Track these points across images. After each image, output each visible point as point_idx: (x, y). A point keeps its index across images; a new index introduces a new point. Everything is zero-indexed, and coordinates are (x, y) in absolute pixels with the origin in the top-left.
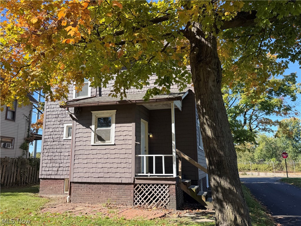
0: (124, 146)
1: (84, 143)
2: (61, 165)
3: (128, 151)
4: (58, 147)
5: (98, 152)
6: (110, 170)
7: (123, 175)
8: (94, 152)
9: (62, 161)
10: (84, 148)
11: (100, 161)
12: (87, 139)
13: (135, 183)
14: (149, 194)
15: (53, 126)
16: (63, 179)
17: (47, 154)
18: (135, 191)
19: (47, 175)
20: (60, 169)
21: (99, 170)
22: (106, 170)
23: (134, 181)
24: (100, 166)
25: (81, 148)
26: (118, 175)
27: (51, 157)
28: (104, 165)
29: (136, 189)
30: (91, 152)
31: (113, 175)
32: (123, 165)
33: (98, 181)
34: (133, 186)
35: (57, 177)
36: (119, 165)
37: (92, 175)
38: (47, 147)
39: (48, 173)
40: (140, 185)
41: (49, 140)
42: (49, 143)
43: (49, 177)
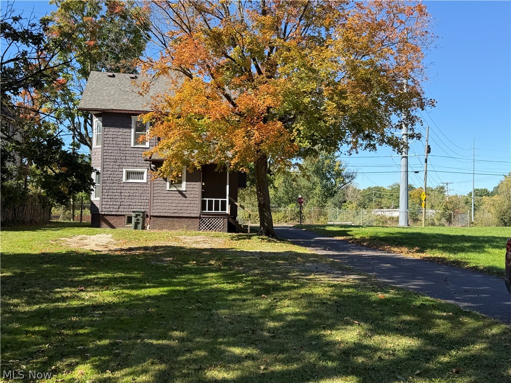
0: (192, 192)
1: (161, 188)
3: (195, 196)
4: (118, 188)
5: (173, 195)
6: (182, 208)
7: (192, 212)
8: (170, 195)
9: (123, 200)
10: (161, 192)
11: (174, 201)
12: (163, 185)
14: (210, 224)
16: (124, 215)
17: (107, 194)
19: (107, 211)
21: (173, 208)
22: (179, 208)
23: (200, 216)
24: (175, 205)
25: (159, 191)
26: (189, 212)
27: (111, 197)
28: (177, 205)
30: (167, 195)
31: (184, 211)
32: (192, 205)
33: (173, 215)
34: (199, 219)
35: (117, 213)
36: (189, 205)
38: (107, 188)
39: (109, 210)
40: (204, 218)
41: (108, 181)
42: (108, 185)
43: (110, 213)
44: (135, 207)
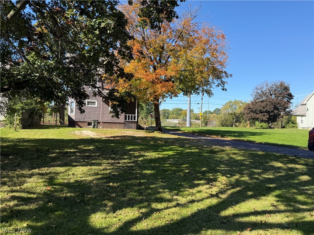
1: (107, 110)
7: (121, 120)
14: (129, 126)
18: (124, 125)
20: (85, 118)
33: (112, 122)
37: (110, 120)
40: (126, 123)
43: (80, 121)
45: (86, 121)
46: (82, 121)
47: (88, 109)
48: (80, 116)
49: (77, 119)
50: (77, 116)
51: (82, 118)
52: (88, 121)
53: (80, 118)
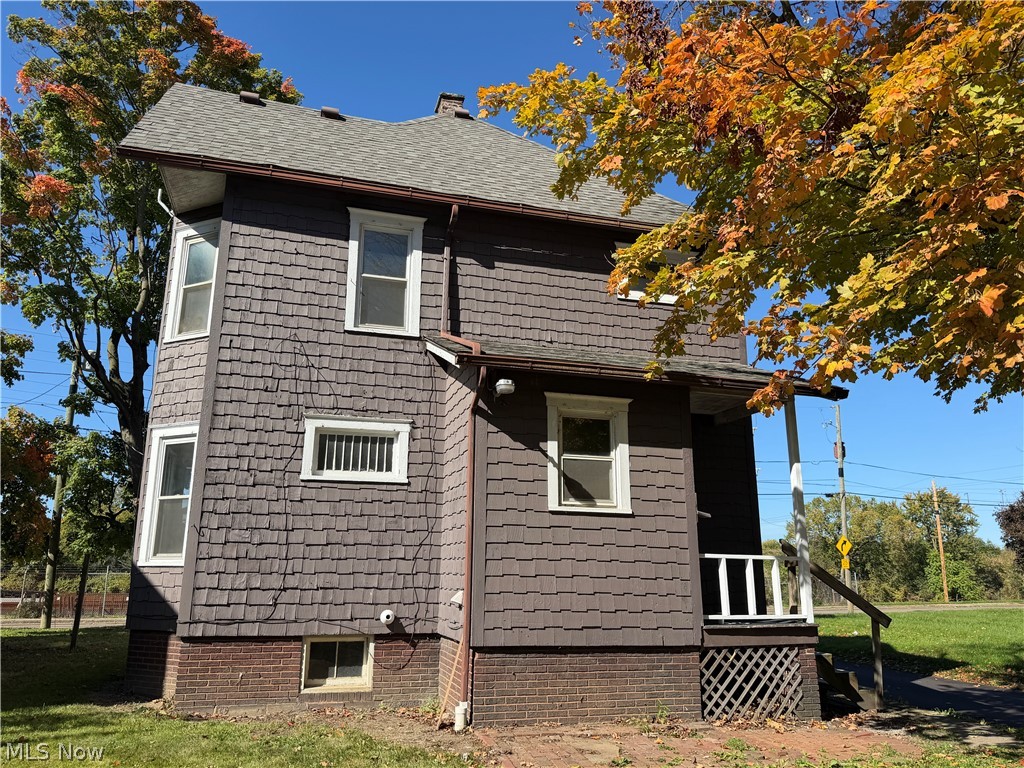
0: (661, 523)
1: (523, 503)
2: (292, 581)
3: (676, 540)
4: (277, 507)
5: (577, 536)
6: (623, 603)
7: (667, 620)
8: (563, 535)
9: (297, 565)
10: (523, 519)
11: (584, 568)
12: (531, 487)
13: (705, 645)
14: (747, 680)
15: (252, 423)
16: (298, 639)
17: (220, 536)
18: (704, 671)
19: (218, 622)
20: (285, 597)
21: (581, 603)
22: (610, 603)
23: (702, 640)
24: (588, 586)
25: (511, 518)
26: (653, 620)
27: (243, 549)
28: (600, 585)
29: (707, 667)
30: (549, 535)
31: (631, 620)
32: (663, 586)
33: (580, 640)
34: (696, 655)
35: (267, 630)
36: (652, 586)
37: (560, 620)
38: (223, 507)
39: (227, 613)
40: (719, 650)
41: (231, 476)
42: (231, 491)
43: (232, 631)
44: (351, 596)
45: (294, 630)
46: (252, 630)
47: (324, 508)
48: (241, 581)
49: (201, 613)
50: (205, 580)
51: (257, 597)
52: (315, 629)
53: (235, 597)
